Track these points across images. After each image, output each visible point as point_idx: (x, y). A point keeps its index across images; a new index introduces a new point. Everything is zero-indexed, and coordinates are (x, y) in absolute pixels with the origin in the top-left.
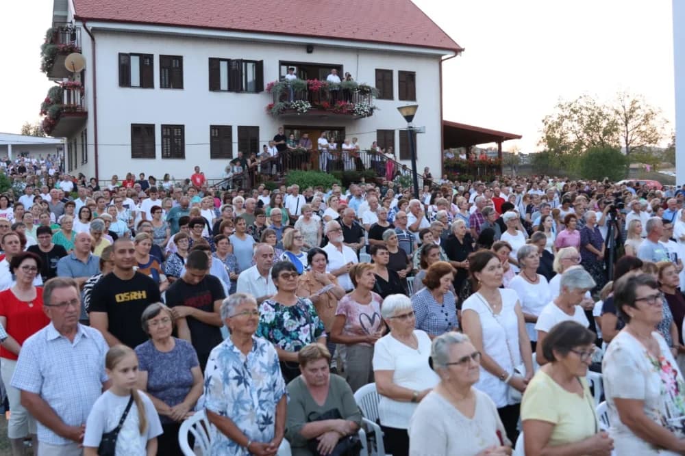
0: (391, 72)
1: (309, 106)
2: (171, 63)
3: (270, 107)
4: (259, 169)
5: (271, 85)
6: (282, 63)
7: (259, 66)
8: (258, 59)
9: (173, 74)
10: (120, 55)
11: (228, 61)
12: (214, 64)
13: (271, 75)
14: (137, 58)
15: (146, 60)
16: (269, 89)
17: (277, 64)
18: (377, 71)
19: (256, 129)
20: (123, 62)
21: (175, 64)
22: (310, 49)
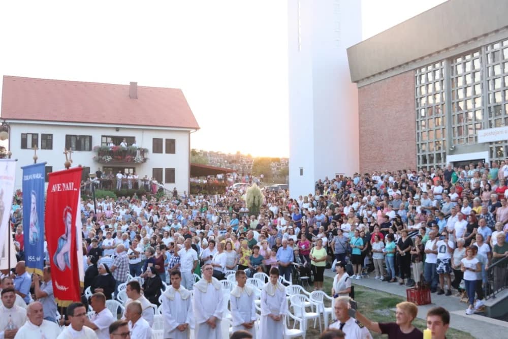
0: (161, 140)
1: (111, 158)
2: (47, 137)
3: (95, 157)
4: (85, 188)
5: (95, 148)
6: (103, 136)
7: (90, 137)
8: (91, 135)
9: (48, 142)
10: (22, 134)
11: (75, 136)
12: (68, 138)
13: (97, 142)
14: (31, 135)
15: (35, 136)
16: (94, 149)
17: (100, 137)
18: (154, 139)
19: (89, 168)
20: (23, 137)
21: (49, 138)
22: (117, 129)
